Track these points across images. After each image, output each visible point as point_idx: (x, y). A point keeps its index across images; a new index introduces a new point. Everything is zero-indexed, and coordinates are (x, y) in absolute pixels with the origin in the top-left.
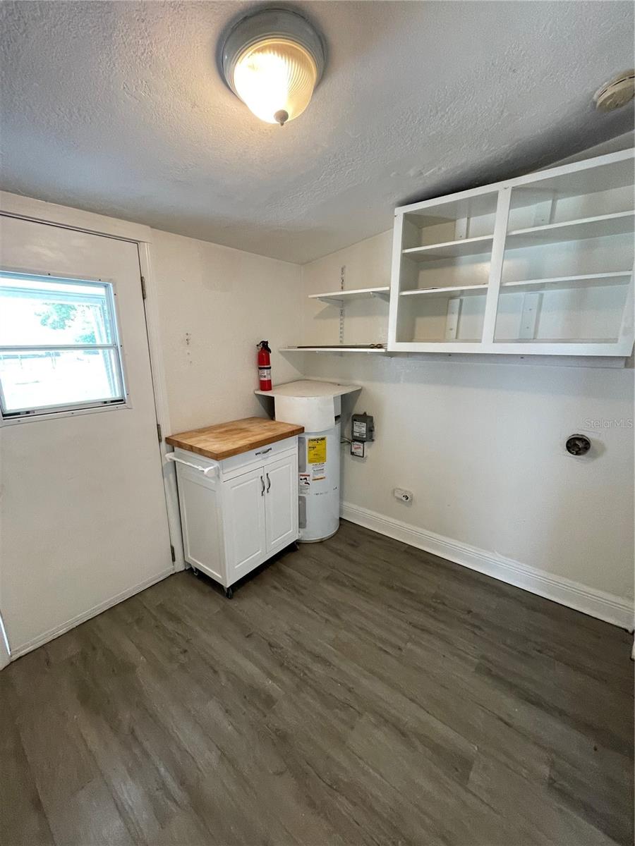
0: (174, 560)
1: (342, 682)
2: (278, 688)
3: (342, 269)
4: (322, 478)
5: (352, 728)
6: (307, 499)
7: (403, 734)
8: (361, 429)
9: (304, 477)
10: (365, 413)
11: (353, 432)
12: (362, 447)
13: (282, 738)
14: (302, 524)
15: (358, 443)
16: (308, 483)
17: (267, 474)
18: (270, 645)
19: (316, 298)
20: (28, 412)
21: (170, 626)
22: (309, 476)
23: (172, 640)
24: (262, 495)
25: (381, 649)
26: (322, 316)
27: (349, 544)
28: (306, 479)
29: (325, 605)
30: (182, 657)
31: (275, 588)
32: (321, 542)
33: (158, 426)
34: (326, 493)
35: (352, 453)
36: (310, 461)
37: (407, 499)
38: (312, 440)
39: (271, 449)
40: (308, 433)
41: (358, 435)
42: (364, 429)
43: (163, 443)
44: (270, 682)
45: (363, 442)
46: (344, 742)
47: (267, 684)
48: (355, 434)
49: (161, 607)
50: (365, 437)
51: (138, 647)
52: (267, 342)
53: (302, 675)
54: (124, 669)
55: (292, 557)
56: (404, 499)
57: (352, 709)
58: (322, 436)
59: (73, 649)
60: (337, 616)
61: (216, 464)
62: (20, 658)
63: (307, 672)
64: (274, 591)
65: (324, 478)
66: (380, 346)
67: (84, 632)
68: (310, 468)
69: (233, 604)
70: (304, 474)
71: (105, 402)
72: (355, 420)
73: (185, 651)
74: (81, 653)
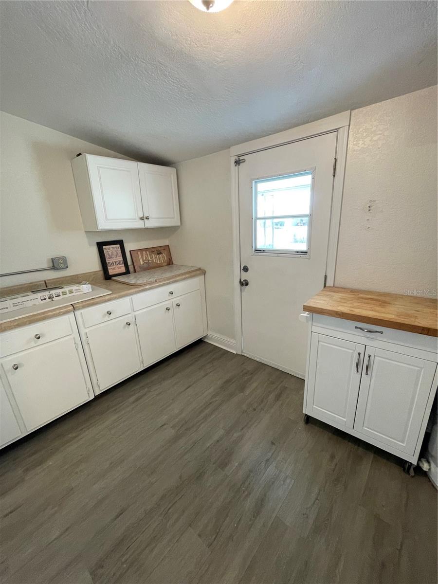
2: (232, 470)
5: (200, 536)
13: (199, 476)
17: (370, 356)
20: (264, 251)
23: (261, 402)
33: (326, 276)
44: (236, 464)
46: (190, 525)
47: (235, 462)
51: (256, 387)
53: (243, 489)
59: (250, 368)
62: (244, 356)
63: (246, 493)
71: (298, 252)
73: (255, 410)
74: (248, 371)
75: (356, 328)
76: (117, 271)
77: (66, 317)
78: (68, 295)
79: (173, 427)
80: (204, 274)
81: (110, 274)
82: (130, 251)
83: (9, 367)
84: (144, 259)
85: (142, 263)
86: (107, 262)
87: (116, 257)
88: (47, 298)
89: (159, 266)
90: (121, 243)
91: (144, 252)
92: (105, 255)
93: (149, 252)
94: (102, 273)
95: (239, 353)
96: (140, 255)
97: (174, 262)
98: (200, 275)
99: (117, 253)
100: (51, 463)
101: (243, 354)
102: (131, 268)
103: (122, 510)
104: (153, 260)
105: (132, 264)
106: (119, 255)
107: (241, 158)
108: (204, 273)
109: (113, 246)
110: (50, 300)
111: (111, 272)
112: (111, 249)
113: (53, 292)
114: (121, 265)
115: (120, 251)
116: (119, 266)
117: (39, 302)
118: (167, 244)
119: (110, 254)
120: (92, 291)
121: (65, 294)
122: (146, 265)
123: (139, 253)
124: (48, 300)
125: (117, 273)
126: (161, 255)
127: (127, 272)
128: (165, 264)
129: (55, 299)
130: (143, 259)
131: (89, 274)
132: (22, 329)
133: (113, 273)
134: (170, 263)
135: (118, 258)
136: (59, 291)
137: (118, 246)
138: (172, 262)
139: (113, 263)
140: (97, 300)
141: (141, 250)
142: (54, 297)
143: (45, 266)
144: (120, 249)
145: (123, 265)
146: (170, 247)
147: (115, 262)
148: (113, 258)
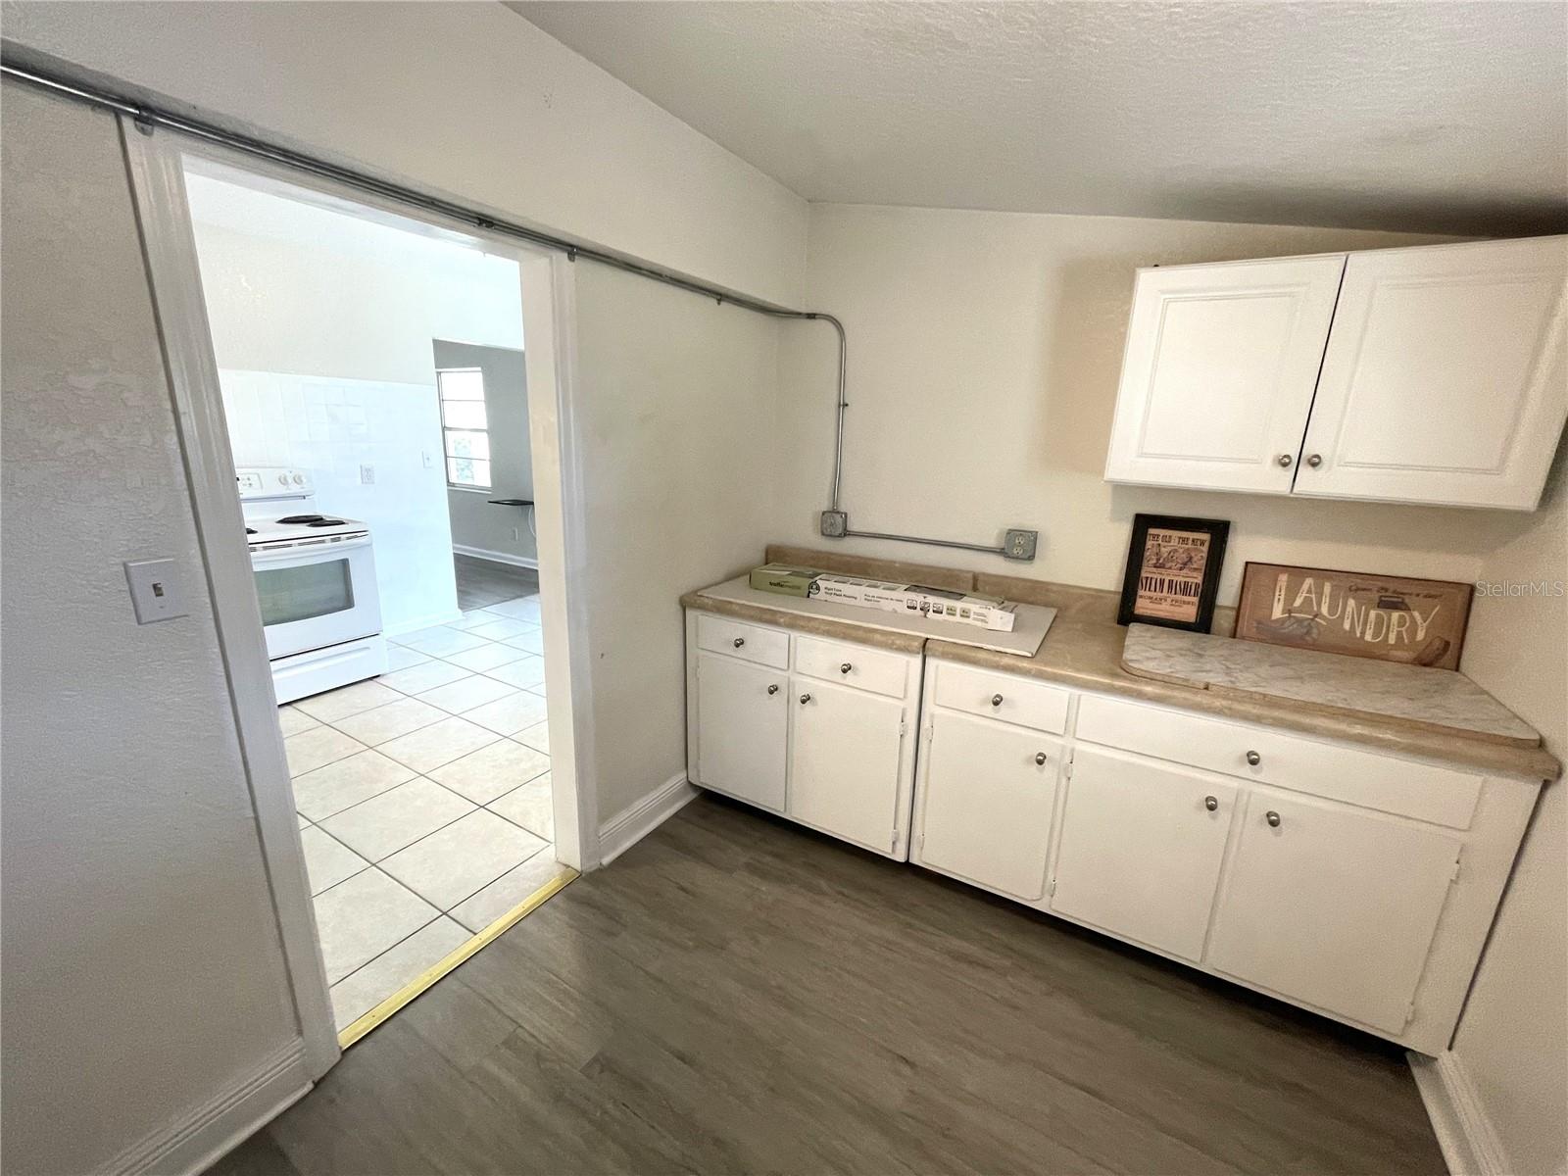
76: (1164, 610)
77: (902, 659)
78: (957, 618)
80: (1546, 786)
81: (1136, 612)
82: (1247, 563)
83: (800, 693)
84: (1298, 602)
85: (1278, 612)
86: (1145, 575)
87: (1181, 569)
88: (918, 608)
89: (1363, 653)
90: (1217, 529)
91: (1310, 581)
92: (1147, 554)
93: (1336, 587)
94: (1118, 599)
96: (1282, 585)
98: (1526, 772)
99: (1190, 558)
100: (764, 889)
102: (1222, 619)
104: (1342, 618)
105: (1236, 606)
106: (1196, 566)
108: (1551, 775)
109: (1185, 534)
110: (922, 613)
111: (1143, 606)
112: (1175, 541)
113: (932, 600)
114: (1186, 598)
115: (1205, 555)
116: (1179, 597)
117: (902, 608)
118: (1466, 579)
119: (1165, 556)
120: (1014, 629)
121: (951, 612)
122: (1290, 628)
123: (1285, 578)
124: (918, 612)
125: (1161, 615)
126: (1395, 615)
127: (1203, 624)
128: (1405, 655)
129: (930, 614)
130: (1290, 602)
131: (1079, 591)
132: (832, 642)
133: (1148, 613)
134: (1438, 658)
135: (1185, 571)
136: (945, 603)
137: (1206, 537)
138: (1456, 661)
139: (1162, 584)
140: (982, 655)
141: (1298, 572)
142: (931, 610)
143: (991, 541)
144: (1205, 548)
145: (1196, 600)
147: (1171, 582)
148: (1170, 568)
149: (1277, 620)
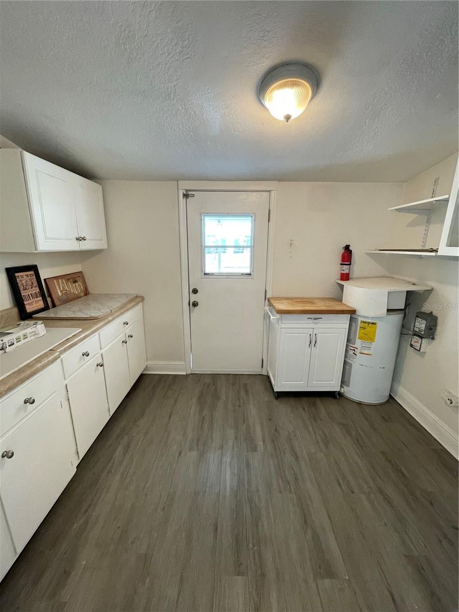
0: (262, 367)
1: (296, 472)
2: (262, 447)
3: (435, 180)
4: (368, 354)
6: (353, 365)
7: (306, 522)
8: (421, 325)
9: (352, 348)
10: (431, 313)
11: (414, 326)
12: (420, 342)
14: (344, 382)
15: (418, 338)
16: (355, 354)
17: (316, 334)
18: (276, 430)
19: (393, 210)
20: (212, 274)
21: (243, 393)
22: (357, 349)
23: (239, 399)
24: (309, 346)
25: (338, 481)
26: (413, 224)
27: (382, 417)
28: (354, 350)
29: (325, 435)
30: (237, 407)
31: (304, 409)
32: (360, 404)
33: (266, 290)
34: (373, 367)
35: (411, 345)
36: (359, 338)
37: (451, 403)
38: (364, 322)
39: (321, 318)
40: (361, 316)
41: (417, 330)
42: (424, 326)
43: (267, 300)
44: (261, 443)
45: (421, 338)
47: (259, 443)
48: (416, 329)
49: (245, 385)
50: (423, 333)
51: (226, 392)
52: (349, 246)
53: (278, 453)
54: (216, 397)
55: (330, 401)
56: (449, 402)
57: (288, 486)
58: (374, 321)
59: (208, 380)
60: (326, 445)
61: (278, 316)
62: (194, 374)
63: (282, 453)
64: (302, 410)
65: (371, 355)
66: (432, 251)
67: (215, 377)
68: (358, 343)
69: (276, 402)
70: (353, 346)
71: (242, 274)
72: (417, 317)
73: (240, 406)
74: (209, 383)
75: (308, 318)
76: (35, 307)
78: (22, 342)
79: (191, 449)
80: (143, 301)
81: (28, 311)
82: (45, 280)
84: (62, 289)
85: (60, 294)
86: (22, 295)
87: (32, 288)
89: (78, 297)
90: (34, 268)
91: (60, 280)
92: (19, 285)
93: (65, 281)
95: (189, 372)
96: (56, 284)
97: (90, 292)
99: (32, 282)
101: (193, 372)
102: (50, 302)
103: (214, 526)
104: (70, 289)
106: (35, 285)
107: (190, 193)
108: (142, 299)
109: (26, 273)
110: (2, 352)
111: (29, 309)
112: (25, 277)
113: (6, 340)
114: (39, 299)
115: (35, 280)
116: (36, 299)
118: (80, 270)
119: (25, 284)
120: (46, 331)
121: (18, 340)
122: (65, 298)
123: (55, 281)
126: (77, 284)
127: (47, 307)
128: (82, 294)
129: (8, 349)
130: (60, 289)
133: (31, 310)
134: (87, 293)
135: (33, 288)
136: (13, 337)
137: (32, 272)
138: (88, 292)
139: (29, 296)
141: (57, 278)
144: (34, 277)
145: (41, 298)
146: (84, 274)
147: (31, 294)
148: (28, 289)
149: (61, 296)
